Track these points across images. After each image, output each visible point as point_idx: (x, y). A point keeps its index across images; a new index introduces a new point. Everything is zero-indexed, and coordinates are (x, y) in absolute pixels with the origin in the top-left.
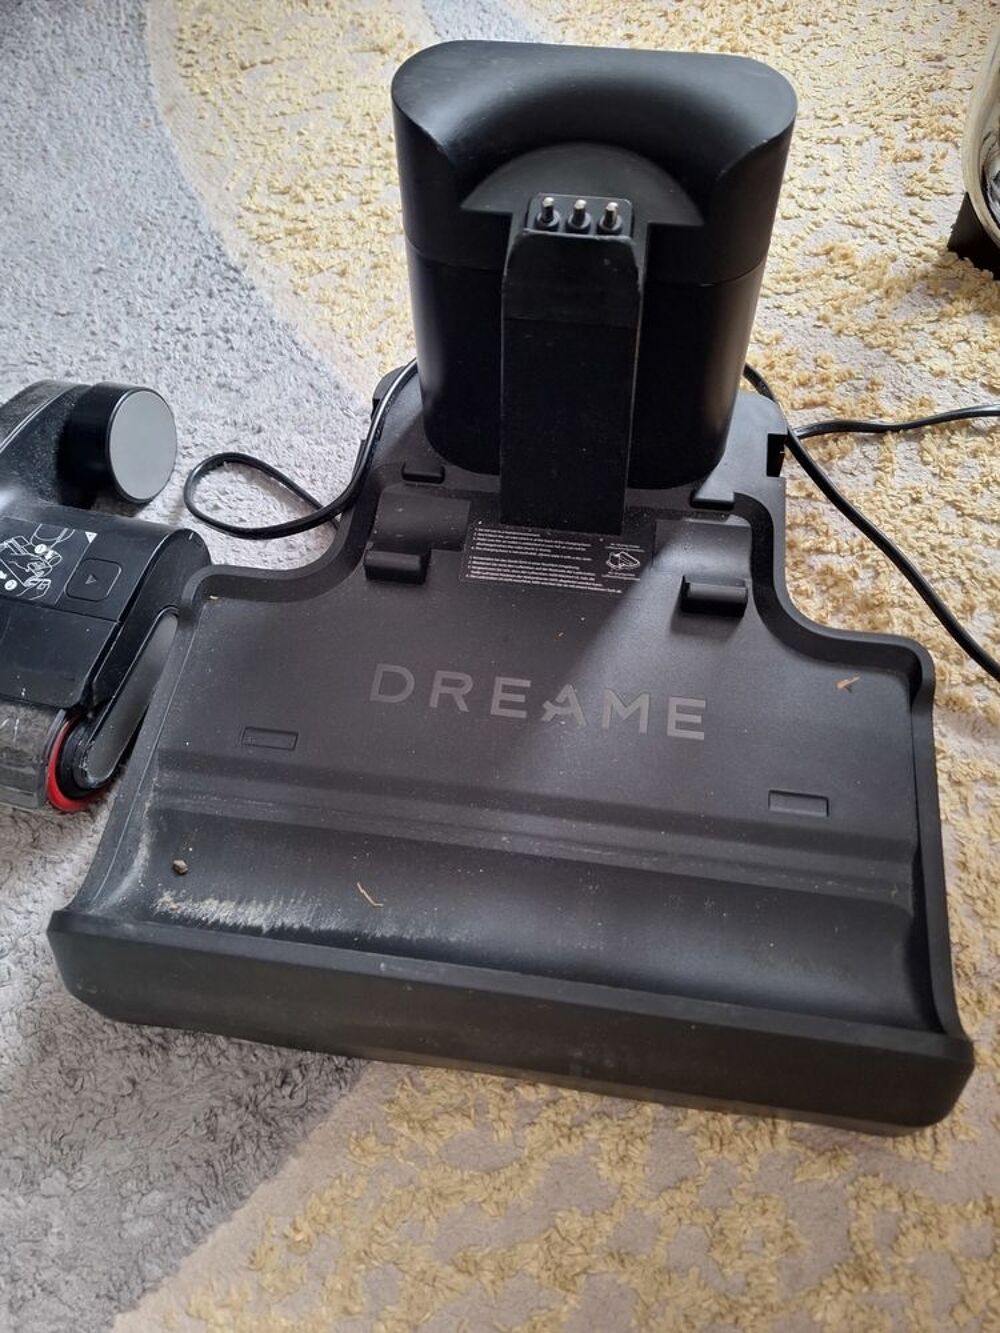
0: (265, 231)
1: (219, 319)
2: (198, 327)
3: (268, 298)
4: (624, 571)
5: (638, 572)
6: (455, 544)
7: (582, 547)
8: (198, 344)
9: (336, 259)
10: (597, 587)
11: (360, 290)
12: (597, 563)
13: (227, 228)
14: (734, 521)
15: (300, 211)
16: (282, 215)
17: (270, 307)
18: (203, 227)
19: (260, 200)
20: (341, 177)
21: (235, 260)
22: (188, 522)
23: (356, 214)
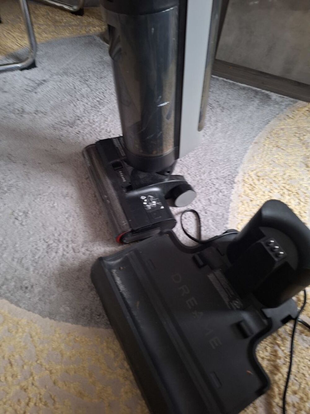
0: (246, 180)
1: (221, 188)
2: (217, 186)
3: (233, 192)
4: (235, 306)
5: (237, 309)
6: (212, 269)
7: (233, 293)
8: (214, 189)
9: (253, 197)
10: (227, 303)
11: (251, 207)
12: (232, 299)
13: (241, 173)
14: (265, 321)
15: (257, 182)
16: (253, 180)
17: (232, 194)
18: (237, 169)
19: (252, 174)
20: (271, 183)
21: (236, 180)
22: (178, 218)
23: (266, 192)
